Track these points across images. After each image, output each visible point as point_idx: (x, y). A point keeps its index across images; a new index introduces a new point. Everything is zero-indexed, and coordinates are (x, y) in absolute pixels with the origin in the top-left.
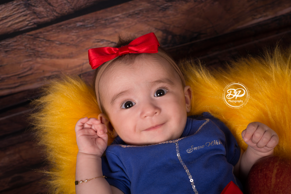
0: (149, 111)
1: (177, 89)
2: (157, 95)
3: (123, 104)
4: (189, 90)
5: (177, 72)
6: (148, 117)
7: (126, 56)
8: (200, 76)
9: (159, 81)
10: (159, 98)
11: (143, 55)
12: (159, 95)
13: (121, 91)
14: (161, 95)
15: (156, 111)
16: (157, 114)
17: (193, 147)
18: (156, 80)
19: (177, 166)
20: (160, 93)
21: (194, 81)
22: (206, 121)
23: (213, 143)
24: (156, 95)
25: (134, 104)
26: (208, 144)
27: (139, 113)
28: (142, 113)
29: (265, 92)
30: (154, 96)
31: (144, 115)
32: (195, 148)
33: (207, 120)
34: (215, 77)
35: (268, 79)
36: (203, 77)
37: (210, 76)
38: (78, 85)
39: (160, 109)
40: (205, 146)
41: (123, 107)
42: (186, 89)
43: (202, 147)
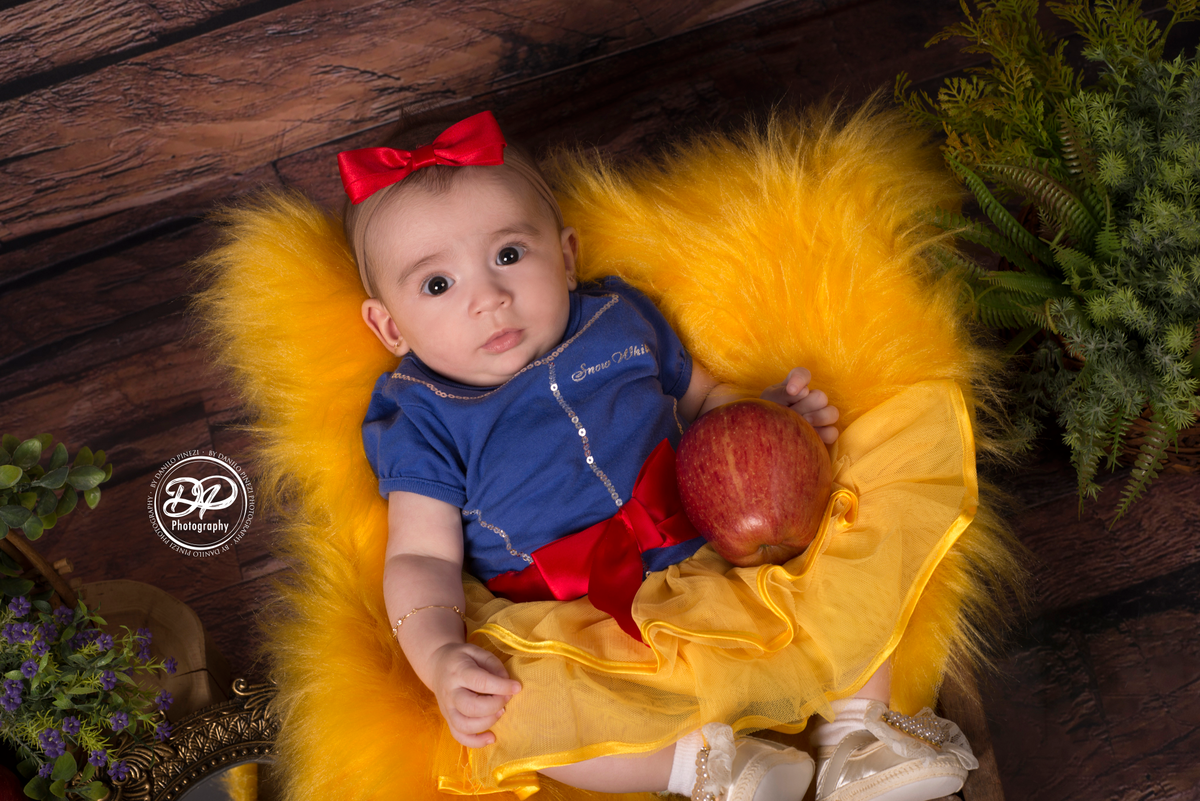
0: (487, 301)
1: (547, 245)
2: (502, 259)
3: (425, 282)
4: (572, 239)
5: (544, 198)
6: (483, 314)
7: (430, 171)
8: (599, 187)
9: (506, 231)
10: (506, 268)
11: (469, 170)
12: (505, 259)
13: (423, 255)
14: (511, 262)
15: (502, 299)
16: (505, 305)
17: (586, 368)
18: (499, 228)
19: (550, 413)
20: (509, 255)
21: (584, 202)
22: (611, 299)
23: (629, 354)
24: (499, 262)
25: (450, 283)
26: (618, 357)
27: (466, 304)
28: (472, 305)
29: (746, 223)
30: (497, 264)
31: (478, 309)
32: (590, 370)
33: (613, 296)
34: (635, 187)
35: (752, 191)
36: (607, 189)
37: (623, 186)
38: (306, 220)
39: (511, 295)
40: (612, 362)
41: (426, 289)
42: (566, 236)
43: (605, 365)
